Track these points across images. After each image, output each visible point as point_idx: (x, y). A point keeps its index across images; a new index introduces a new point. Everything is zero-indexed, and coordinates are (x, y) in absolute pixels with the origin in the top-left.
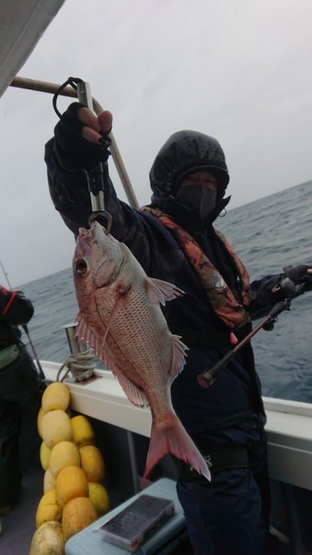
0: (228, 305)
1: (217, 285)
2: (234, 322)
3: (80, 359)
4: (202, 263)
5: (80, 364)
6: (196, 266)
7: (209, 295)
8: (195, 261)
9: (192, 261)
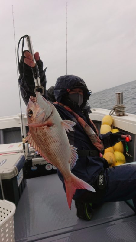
0: (98, 142)
1: (93, 134)
2: (101, 148)
3: (119, 107)
4: (86, 125)
5: (119, 109)
6: (84, 126)
7: (90, 138)
8: (83, 124)
9: (82, 125)
